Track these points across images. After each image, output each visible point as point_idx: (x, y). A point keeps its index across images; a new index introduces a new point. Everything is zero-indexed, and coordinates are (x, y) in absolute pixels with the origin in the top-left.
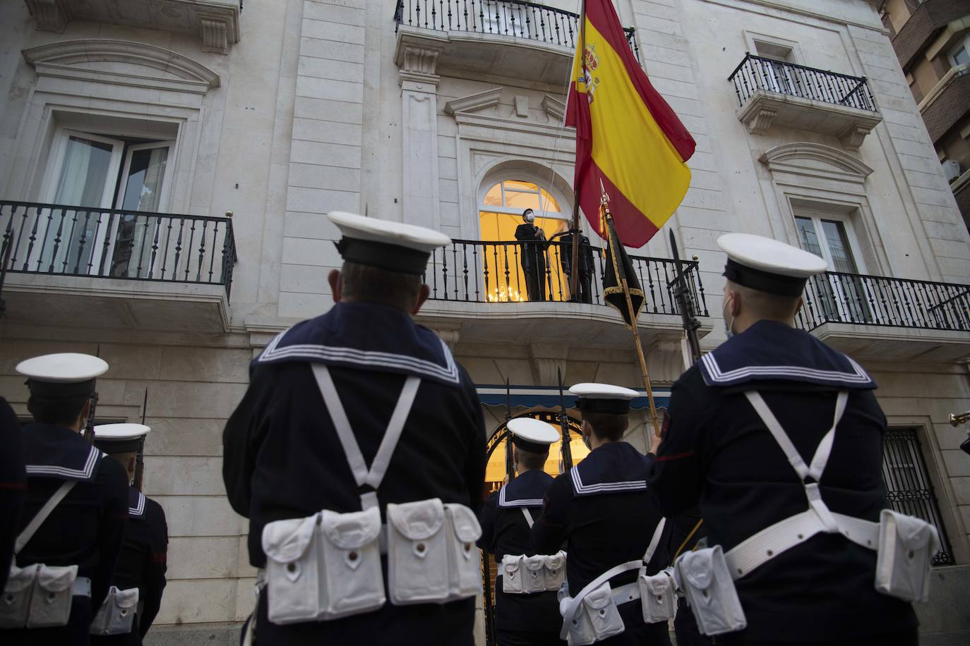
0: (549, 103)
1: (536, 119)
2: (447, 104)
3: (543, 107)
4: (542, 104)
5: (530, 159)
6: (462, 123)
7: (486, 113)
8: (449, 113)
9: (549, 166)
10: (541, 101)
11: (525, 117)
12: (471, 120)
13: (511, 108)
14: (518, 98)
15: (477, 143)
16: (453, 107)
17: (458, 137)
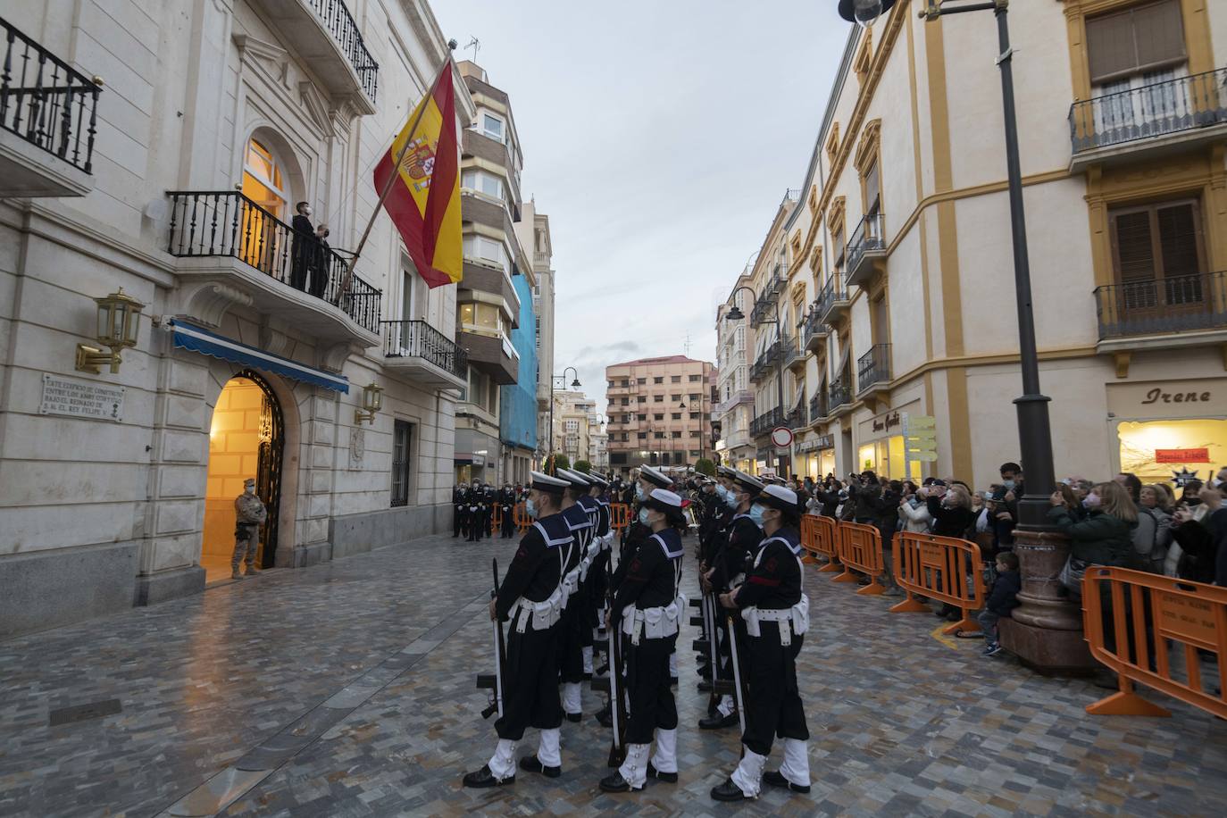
0: (309, 90)
1: (294, 95)
2: (245, 37)
3: (300, 86)
4: (300, 83)
5: (286, 137)
6: (246, 62)
7: (263, 64)
8: (238, 42)
9: (295, 151)
10: (302, 80)
11: (288, 89)
12: (254, 66)
13: (280, 72)
14: (290, 67)
15: (254, 94)
16: (247, 43)
17: (241, 77)
